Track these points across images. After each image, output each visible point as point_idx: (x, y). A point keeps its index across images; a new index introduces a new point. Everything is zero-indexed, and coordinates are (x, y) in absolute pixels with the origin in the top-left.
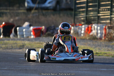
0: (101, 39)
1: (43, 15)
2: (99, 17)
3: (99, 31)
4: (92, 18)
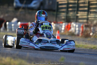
0: (78, 35)
1: (29, 13)
2: (77, 17)
3: (77, 29)
4: (72, 17)
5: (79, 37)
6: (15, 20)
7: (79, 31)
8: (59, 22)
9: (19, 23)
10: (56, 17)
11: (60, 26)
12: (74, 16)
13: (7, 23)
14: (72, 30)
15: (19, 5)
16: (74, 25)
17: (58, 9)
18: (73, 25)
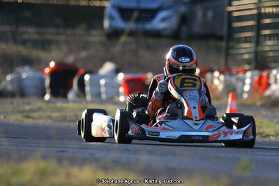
1: (149, 48)
4: (271, 54)
6: (108, 67)
8: (234, 70)
9: (121, 76)
10: (227, 55)
13: (87, 77)
14: (274, 91)
15: (120, 24)
17: (232, 31)
18: (276, 76)
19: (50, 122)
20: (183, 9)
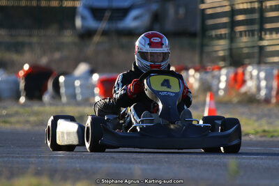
0: (267, 100)
1: (122, 47)
2: (261, 48)
3: (263, 84)
4: (246, 51)
5: (271, 106)
6: (83, 68)
7: (269, 88)
8: (209, 67)
9: (96, 77)
10: (202, 53)
11: (213, 77)
12: (253, 47)
13: (62, 79)
14: (250, 88)
15: (92, 24)
16: (255, 72)
17: (205, 29)
18: (251, 72)
19: (28, 127)
20: (154, 7)
